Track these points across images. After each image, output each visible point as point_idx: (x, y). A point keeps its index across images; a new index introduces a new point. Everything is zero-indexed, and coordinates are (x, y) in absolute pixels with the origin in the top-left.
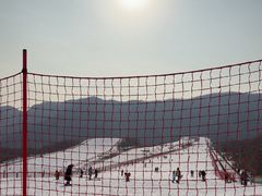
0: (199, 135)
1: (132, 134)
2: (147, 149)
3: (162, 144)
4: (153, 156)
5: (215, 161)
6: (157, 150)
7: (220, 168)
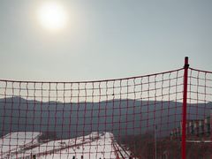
0: (106, 131)
1: (51, 129)
2: (63, 141)
3: (76, 137)
4: (69, 147)
5: (116, 151)
6: (72, 142)
7: (120, 157)
